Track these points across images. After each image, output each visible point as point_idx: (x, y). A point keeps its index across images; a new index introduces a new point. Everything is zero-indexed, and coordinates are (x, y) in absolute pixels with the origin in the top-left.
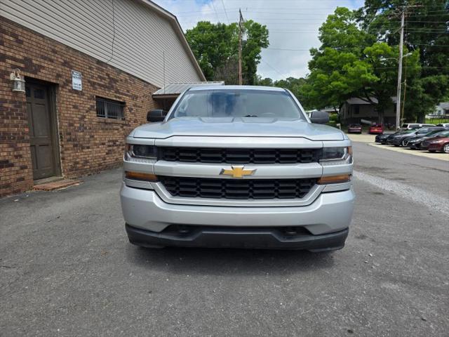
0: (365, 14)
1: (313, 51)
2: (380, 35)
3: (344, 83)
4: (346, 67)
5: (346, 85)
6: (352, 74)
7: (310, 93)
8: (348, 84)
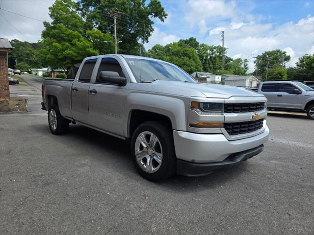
0: (82, 7)
1: (46, 24)
2: (95, 24)
3: (75, 52)
4: (75, 41)
5: (76, 54)
6: (81, 47)
7: (48, 56)
8: (77, 53)
